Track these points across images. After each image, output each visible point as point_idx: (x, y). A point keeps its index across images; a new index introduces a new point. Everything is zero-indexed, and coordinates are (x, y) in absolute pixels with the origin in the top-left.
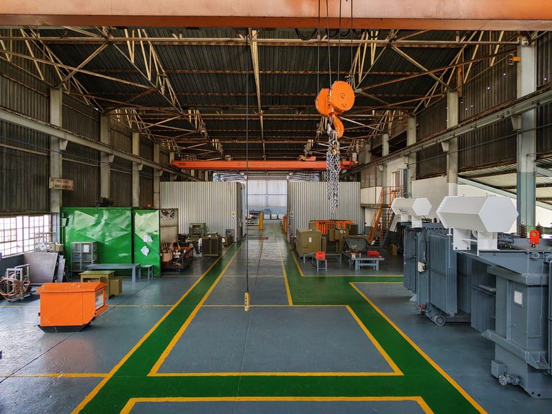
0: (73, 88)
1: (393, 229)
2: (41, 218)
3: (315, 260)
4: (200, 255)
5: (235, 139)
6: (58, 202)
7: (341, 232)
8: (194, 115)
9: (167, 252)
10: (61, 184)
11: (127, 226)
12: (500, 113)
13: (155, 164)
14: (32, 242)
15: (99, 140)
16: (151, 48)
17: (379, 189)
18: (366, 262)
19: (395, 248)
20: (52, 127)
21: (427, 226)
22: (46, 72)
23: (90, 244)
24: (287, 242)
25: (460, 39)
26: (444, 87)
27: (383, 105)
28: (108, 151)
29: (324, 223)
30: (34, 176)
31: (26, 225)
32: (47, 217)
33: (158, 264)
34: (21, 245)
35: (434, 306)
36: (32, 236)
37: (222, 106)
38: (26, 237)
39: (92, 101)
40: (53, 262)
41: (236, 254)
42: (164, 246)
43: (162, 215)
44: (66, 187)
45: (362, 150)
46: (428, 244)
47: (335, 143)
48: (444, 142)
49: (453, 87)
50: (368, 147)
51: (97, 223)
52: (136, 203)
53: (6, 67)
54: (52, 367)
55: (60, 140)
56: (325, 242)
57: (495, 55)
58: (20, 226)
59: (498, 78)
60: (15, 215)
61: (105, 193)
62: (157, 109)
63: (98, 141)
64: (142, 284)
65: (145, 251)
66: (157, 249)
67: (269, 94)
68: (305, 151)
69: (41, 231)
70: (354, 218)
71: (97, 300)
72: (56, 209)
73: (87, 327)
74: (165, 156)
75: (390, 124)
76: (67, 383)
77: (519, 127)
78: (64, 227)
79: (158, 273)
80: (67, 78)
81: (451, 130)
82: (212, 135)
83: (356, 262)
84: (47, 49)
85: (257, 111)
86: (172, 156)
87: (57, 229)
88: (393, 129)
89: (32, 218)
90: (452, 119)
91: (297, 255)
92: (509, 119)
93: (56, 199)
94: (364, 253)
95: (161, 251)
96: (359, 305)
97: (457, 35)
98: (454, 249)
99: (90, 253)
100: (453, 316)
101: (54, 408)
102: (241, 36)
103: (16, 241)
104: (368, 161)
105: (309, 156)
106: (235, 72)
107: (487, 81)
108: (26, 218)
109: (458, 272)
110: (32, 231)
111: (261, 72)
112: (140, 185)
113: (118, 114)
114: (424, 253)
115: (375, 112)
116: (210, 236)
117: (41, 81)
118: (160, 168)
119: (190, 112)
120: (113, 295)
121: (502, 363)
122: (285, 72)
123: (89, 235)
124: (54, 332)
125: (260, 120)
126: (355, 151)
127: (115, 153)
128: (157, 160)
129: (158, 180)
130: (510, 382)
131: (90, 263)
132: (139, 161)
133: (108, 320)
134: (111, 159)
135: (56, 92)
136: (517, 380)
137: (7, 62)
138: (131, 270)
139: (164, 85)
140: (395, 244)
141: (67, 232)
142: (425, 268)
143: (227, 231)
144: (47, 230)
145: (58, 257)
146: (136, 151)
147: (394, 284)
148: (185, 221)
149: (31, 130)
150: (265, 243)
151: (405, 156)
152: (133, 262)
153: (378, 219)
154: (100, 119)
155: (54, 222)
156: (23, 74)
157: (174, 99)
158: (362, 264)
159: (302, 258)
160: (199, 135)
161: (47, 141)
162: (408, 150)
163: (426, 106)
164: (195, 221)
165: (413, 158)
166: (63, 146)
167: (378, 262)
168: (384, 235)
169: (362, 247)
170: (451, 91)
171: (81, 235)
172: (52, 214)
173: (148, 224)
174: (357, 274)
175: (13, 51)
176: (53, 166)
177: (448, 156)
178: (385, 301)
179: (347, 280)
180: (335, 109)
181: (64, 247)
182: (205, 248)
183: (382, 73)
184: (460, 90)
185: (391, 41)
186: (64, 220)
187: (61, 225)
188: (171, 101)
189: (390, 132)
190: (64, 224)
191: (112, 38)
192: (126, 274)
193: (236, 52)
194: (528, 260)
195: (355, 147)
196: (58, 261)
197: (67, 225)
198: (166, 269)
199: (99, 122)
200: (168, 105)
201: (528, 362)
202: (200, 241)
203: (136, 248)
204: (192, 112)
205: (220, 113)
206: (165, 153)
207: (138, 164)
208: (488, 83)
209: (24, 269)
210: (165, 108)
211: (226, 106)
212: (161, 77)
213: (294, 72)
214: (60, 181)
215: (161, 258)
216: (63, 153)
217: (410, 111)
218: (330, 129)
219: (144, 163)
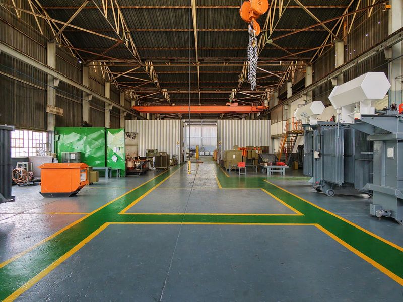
1: (295, 151)
2: (41, 134)
3: (238, 170)
5: (179, 88)
6: (53, 123)
7: (257, 151)
8: (149, 66)
9: (130, 161)
10: (55, 110)
11: (102, 141)
12: (376, 49)
13: (121, 106)
14: (34, 150)
16: (119, 11)
17: (284, 123)
18: (275, 169)
19: (296, 164)
20: (49, 68)
21: (321, 123)
22: (44, 29)
23: (75, 153)
26: (333, 38)
28: (88, 91)
29: (244, 149)
30: (36, 103)
31: (30, 137)
32: (45, 134)
33: (124, 168)
34: (27, 151)
35: (326, 182)
36: (34, 146)
37: (170, 58)
38: (30, 146)
39: (76, 55)
41: (179, 168)
42: (128, 157)
43: (126, 137)
44: (58, 113)
45: (272, 97)
46: (322, 137)
47: (254, 39)
48: (334, 78)
49: (340, 38)
50: (276, 94)
51: (81, 139)
52: (107, 125)
53: (16, 22)
55: (54, 78)
56: (245, 158)
58: (26, 137)
59: (374, 27)
60: (23, 129)
61: (86, 119)
62: (123, 61)
63: (81, 83)
64: (111, 180)
65: (114, 159)
66: (123, 157)
67: (204, 48)
69: (41, 142)
70: (267, 143)
71: (81, 176)
72: (51, 128)
74: (128, 103)
75: (293, 73)
77: (390, 57)
78: (57, 142)
79: (124, 174)
80: (59, 33)
81: (339, 68)
82: (163, 86)
83: (268, 169)
84: (45, 13)
85: (195, 63)
86: (133, 103)
87: (52, 142)
88: (295, 77)
89: (34, 133)
91: (224, 168)
92: (383, 52)
93: (52, 121)
94: (274, 164)
95: (126, 160)
98: (342, 122)
99: (75, 159)
100: (341, 184)
103: (23, 147)
104: (276, 104)
105: (233, 102)
106: (179, 30)
107: (366, 30)
108: (30, 132)
110: (34, 142)
111: (198, 30)
112: (111, 121)
113: (95, 66)
114: (319, 144)
115: (282, 63)
116: (161, 154)
117: (41, 35)
118: (124, 110)
119: (146, 63)
120: (93, 183)
121: (378, 205)
122: (216, 30)
123: (75, 147)
124: (51, 196)
125: (197, 73)
126: (266, 99)
127: (93, 94)
128: (122, 103)
129: (124, 119)
130: (384, 215)
132: (110, 102)
134: (90, 98)
135: (52, 45)
136: (390, 213)
137: (17, 19)
138: (105, 170)
139: (128, 40)
140: (297, 161)
141: (59, 146)
142: (320, 155)
143: (173, 156)
144: (45, 142)
145: (53, 159)
146: (108, 95)
148: (142, 148)
149: (34, 67)
151: (305, 94)
152: (106, 166)
153: (284, 144)
154: (82, 69)
155: (50, 139)
157: (135, 53)
158: (272, 171)
159: (228, 170)
160: (153, 85)
161: (44, 78)
162: (306, 90)
163: (320, 56)
164: (150, 148)
165: (310, 96)
166: (57, 83)
167: (284, 169)
168: (288, 157)
169: (272, 160)
170: (338, 41)
171: (69, 147)
172: (49, 132)
173: (116, 141)
175: (22, 8)
176: (50, 98)
179: (261, 179)
180: (254, 13)
181: (57, 155)
182: (157, 163)
183: (287, 30)
184: (345, 40)
186: (57, 136)
187: (55, 139)
188: (133, 53)
189: (293, 80)
190: (57, 139)
192: (101, 174)
193: (180, 14)
194: (398, 122)
195: (267, 95)
196: (53, 161)
197: (59, 140)
198: (129, 173)
199: (82, 71)
200: (131, 58)
201: (397, 197)
202: (154, 159)
203: (108, 157)
204: (148, 64)
205: (168, 64)
206: (129, 101)
207: (110, 105)
208: (367, 31)
209: (29, 164)
210: (129, 61)
211: (173, 58)
212: (126, 32)
213: (223, 30)
214: (54, 108)
215: (126, 164)
216: (56, 87)
217: (308, 61)
218: (250, 28)
219: (113, 104)
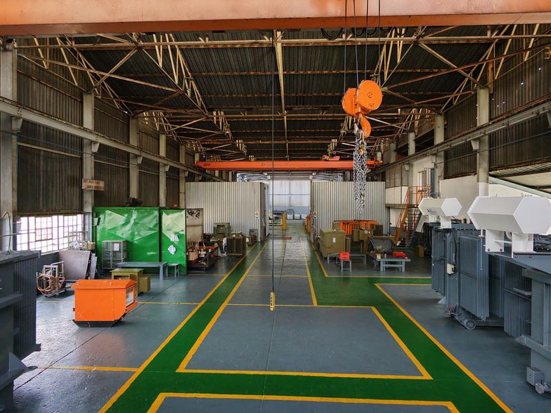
0: (104, 93)
1: (420, 229)
2: (75, 217)
3: (339, 260)
4: (225, 255)
5: (259, 139)
6: (91, 202)
7: (366, 232)
8: (219, 116)
9: (192, 251)
10: (93, 184)
11: (155, 226)
12: (535, 110)
13: (181, 165)
14: (66, 240)
15: (129, 142)
16: (178, 52)
17: (405, 189)
18: (392, 263)
19: (422, 250)
20: (85, 130)
21: (456, 226)
22: (79, 76)
23: (120, 243)
24: (310, 241)
25: (492, 33)
26: (474, 84)
27: (410, 103)
28: (137, 152)
29: (348, 224)
30: (68, 177)
31: (61, 224)
32: (80, 217)
33: (184, 263)
34: (56, 243)
35: (464, 309)
36: (66, 234)
37: (246, 107)
38: (61, 236)
39: (121, 104)
40: (85, 260)
41: (259, 254)
42: (190, 246)
43: (188, 215)
44: (97, 187)
45: (387, 149)
46: (458, 246)
47: (362, 143)
48: (474, 140)
49: (483, 83)
50: (393, 146)
51: (127, 223)
52: (163, 203)
53: (43, 73)
54: (86, 360)
55: (92, 142)
56: (349, 243)
57: (529, 49)
58: (55, 225)
59: (532, 74)
60: (51, 215)
61: (134, 194)
62: (182, 111)
63: (127, 143)
64: (169, 282)
65: (172, 250)
66: (183, 248)
67: (293, 95)
68: (329, 150)
69: (75, 230)
70: (379, 219)
71: (127, 297)
72: (88, 209)
73: (118, 323)
74: (190, 157)
75: (417, 123)
76: (100, 377)
78: (96, 226)
79: (184, 271)
80: (99, 83)
81: (481, 127)
82: (236, 136)
83: (382, 263)
84: (81, 56)
85: (281, 112)
86: (197, 157)
87: (89, 228)
88: (420, 128)
89: (66, 217)
90: (483, 117)
91: (321, 255)
92: (545, 116)
93: (89, 199)
94: (390, 254)
95: (187, 250)
96: (385, 306)
97: (488, 29)
98: (486, 251)
99: (120, 251)
100: (484, 319)
101: (90, 400)
102: (265, 37)
103: (52, 239)
104: (393, 160)
105: (333, 156)
106: (260, 73)
107: (520, 76)
108: (61, 217)
109: (490, 275)
110: (66, 229)
111: (285, 73)
112: (166, 186)
113: (146, 117)
114: (454, 255)
115: (401, 111)
116: (234, 236)
117: (75, 86)
118: (185, 169)
119: (215, 113)
120: (142, 293)
121: (538, 370)
122: (309, 72)
123: (119, 233)
124: (87, 326)
125: (283, 121)
126: (379, 150)
127: (144, 155)
128: (182, 160)
129: (184, 180)
130: (547, 390)
131: (120, 261)
132: (165, 162)
133: (137, 317)
134: (140, 161)
135: (89, 96)
137: (44, 70)
138: (159, 268)
139: (191, 88)
140: (422, 245)
141: (98, 231)
142: (455, 270)
143: (251, 231)
144: (80, 229)
145: (91, 255)
146: (163, 152)
147: (421, 286)
148: (209, 221)
149: (66, 133)
150: (288, 243)
151: (433, 155)
152: (160, 260)
153: (404, 219)
154: (129, 122)
155: (87, 221)
156: (58, 80)
157: (200, 101)
158: (388, 266)
159: (326, 258)
160: (223, 136)
161: (80, 143)
162: (436, 148)
163: (455, 103)
164: (219, 221)
165: (440, 156)
166: (95, 149)
167: (404, 264)
168: (410, 236)
169: (387, 248)
170: (481, 88)
171: (112, 234)
172: (85, 214)
173: (174, 223)
174: (383, 275)
175: (50, 59)
176: (86, 169)
177: (478, 154)
178: (412, 303)
179: (372, 281)
180: (362, 109)
181: (96, 246)
182: (229, 247)
183: (409, 71)
184: (491, 86)
185: (418, 38)
186: (96, 220)
187: (93, 224)
188: (197, 103)
189: (416, 130)
190: (96, 224)
191: (141, 43)
192: (153, 272)
193: (260, 54)
195: (380, 147)
196: (90, 259)
197: (98, 224)
198: (192, 268)
199: (129, 125)
200: (194, 107)
202: (225, 240)
203: (163, 248)
204: (217, 114)
205: (244, 114)
206: (190, 154)
207: (165, 165)
208: (522, 78)
209: (60, 266)
210: (191, 111)
211: (250, 107)
212: (187, 80)
213: (318, 72)
214: (92, 182)
215: (187, 257)
216: (95, 155)
217: (438, 109)
218: (357, 129)
219: (171, 164)
